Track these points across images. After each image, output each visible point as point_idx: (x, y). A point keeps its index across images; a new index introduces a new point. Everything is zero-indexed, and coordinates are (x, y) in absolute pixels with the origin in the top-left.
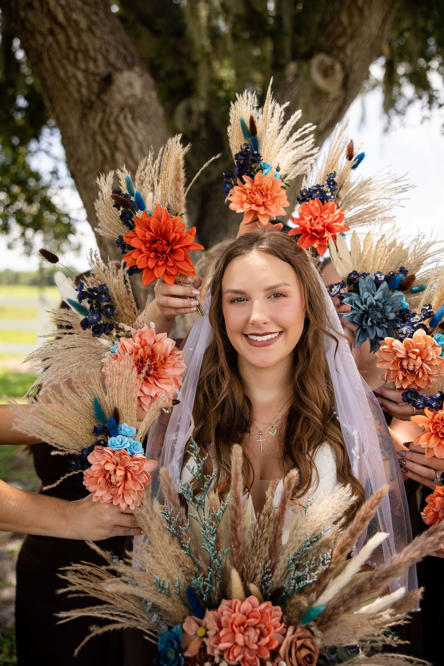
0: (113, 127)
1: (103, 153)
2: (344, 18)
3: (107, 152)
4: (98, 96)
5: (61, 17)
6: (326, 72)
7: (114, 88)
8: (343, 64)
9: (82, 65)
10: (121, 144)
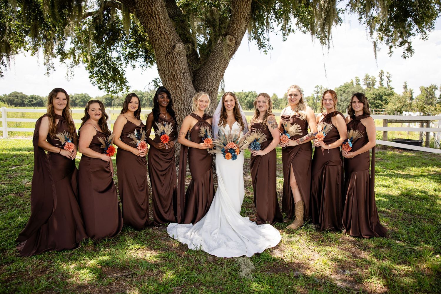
0: (175, 58)
1: (171, 64)
2: (235, 26)
3: (173, 65)
4: (171, 51)
5: (163, 32)
6: (231, 40)
7: (176, 48)
8: (235, 38)
9: (168, 43)
10: (176, 63)
